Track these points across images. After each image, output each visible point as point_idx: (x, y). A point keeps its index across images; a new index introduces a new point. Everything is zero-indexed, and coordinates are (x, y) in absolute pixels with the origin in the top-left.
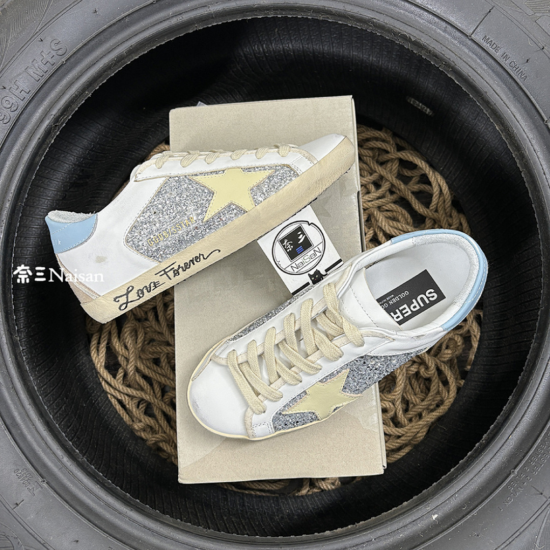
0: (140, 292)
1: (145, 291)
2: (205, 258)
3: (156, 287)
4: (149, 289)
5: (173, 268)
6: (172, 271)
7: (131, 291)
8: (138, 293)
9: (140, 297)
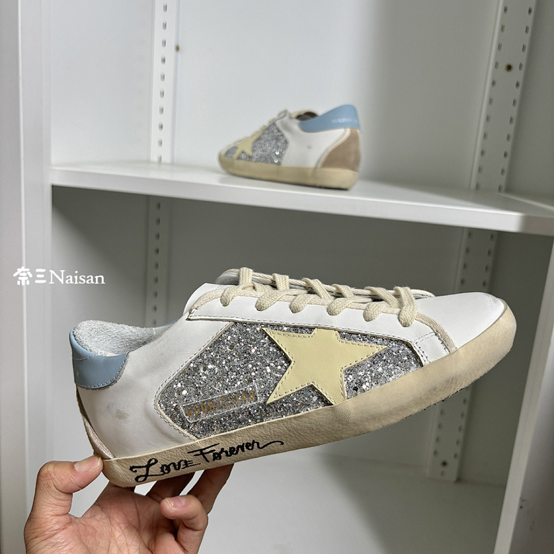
0: (165, 468)
1: (172, 467)
2: (261, 446)
3: (187, 466)
4: (177, 467)
5: (214, 450)
6: (212, 454)
7: (153, 464)
8: (162, 468)
9: (165, 473)
